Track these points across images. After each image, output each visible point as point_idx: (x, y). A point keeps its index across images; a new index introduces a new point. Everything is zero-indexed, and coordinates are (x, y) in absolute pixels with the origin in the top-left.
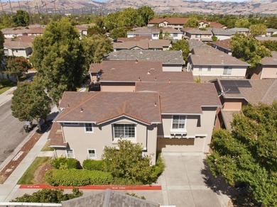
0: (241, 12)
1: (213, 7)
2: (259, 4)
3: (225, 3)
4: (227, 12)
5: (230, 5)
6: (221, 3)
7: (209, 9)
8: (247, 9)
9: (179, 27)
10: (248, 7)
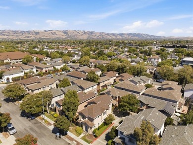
0: (29, 37)
1: (7, 34)
2: (38, 33)
3: (15, 31)
4: (20, 37)
5: (20, 33)
6: (13, 31)
7: (4, 35)
8: (32, 35)
9: (19, 60)
10: (33, 34)
